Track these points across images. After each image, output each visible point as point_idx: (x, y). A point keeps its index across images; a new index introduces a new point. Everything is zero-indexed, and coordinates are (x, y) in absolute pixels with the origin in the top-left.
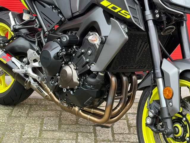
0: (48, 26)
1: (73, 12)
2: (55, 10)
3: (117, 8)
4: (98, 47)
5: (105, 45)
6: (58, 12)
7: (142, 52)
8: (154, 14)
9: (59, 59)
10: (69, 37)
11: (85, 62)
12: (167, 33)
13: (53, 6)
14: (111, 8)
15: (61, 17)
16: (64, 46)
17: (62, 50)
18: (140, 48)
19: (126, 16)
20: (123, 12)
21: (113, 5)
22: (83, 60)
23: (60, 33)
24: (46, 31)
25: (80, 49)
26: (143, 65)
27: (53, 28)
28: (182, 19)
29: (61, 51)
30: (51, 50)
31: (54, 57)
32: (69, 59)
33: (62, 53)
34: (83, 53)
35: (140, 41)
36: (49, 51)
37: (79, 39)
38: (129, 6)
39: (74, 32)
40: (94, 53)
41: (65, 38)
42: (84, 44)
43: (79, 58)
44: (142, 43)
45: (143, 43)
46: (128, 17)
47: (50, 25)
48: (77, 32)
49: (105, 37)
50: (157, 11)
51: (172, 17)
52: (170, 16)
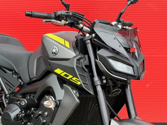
0: (9, 89)
1: (31, 77)
2: (15, 75)
3: (69, 76)
4: (53, 109)
5: (59, 108)
6: (18, 77)
7: (93, 111)
8: (101, 80)
9: (19, 120)
10: (27, 101)
11: (42, 123)
12: (113, 95)
13: (14, 72)
14: (64, 75)
15: (21, 81)
16: (23, 108)
17: (21, 111)
18: (91, 109)
19: (77, 82)
20: (74, 79)
21: (65, 73)
22: (41, 121)
23: (20, 96)
24: (7, 94)
25: (38, 111)
26: (95, 123)
27: (14, 91)
28: (126, 83)
29: (20, 113)
30: (11, 112)
31: (14, 118)
32: (28, 120)
33: (21, 115)
34: (40, 115)
35: (91, 102)
36: (9, 113)
37: (36, 102)
38: (79, 74)
39: (32, 95)
40: (50, 114)
41: (24, 102)
42: (41, 107)
43: (37, 119)
44: (92, 104)
45: (94, 104)
46: (79, 83)
47: (10, 89)
48: (34, 95)
49: (59, 101)
50: (104, 78)
51: (117, 82)
52: (116, 81)
